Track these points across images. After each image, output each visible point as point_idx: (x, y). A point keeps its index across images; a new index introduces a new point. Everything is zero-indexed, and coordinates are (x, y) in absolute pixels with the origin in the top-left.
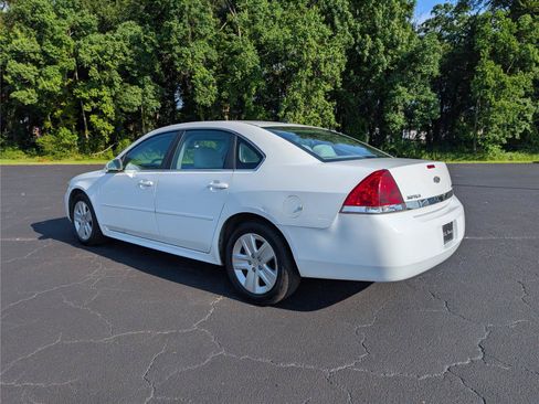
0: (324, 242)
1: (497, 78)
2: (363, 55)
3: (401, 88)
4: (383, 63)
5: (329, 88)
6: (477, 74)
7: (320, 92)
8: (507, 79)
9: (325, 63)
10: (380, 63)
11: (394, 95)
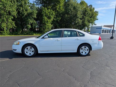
0: (96, 45)
1: (47, 20)
2: (20, 11)
3: (29, 20)
4: (25, 14)
5: (12, 18)
6: (43, 19)
7: (10, 18)
8: (48, 20)
9: (12, 12)
10: (24, 14)
11: (28, 21)
